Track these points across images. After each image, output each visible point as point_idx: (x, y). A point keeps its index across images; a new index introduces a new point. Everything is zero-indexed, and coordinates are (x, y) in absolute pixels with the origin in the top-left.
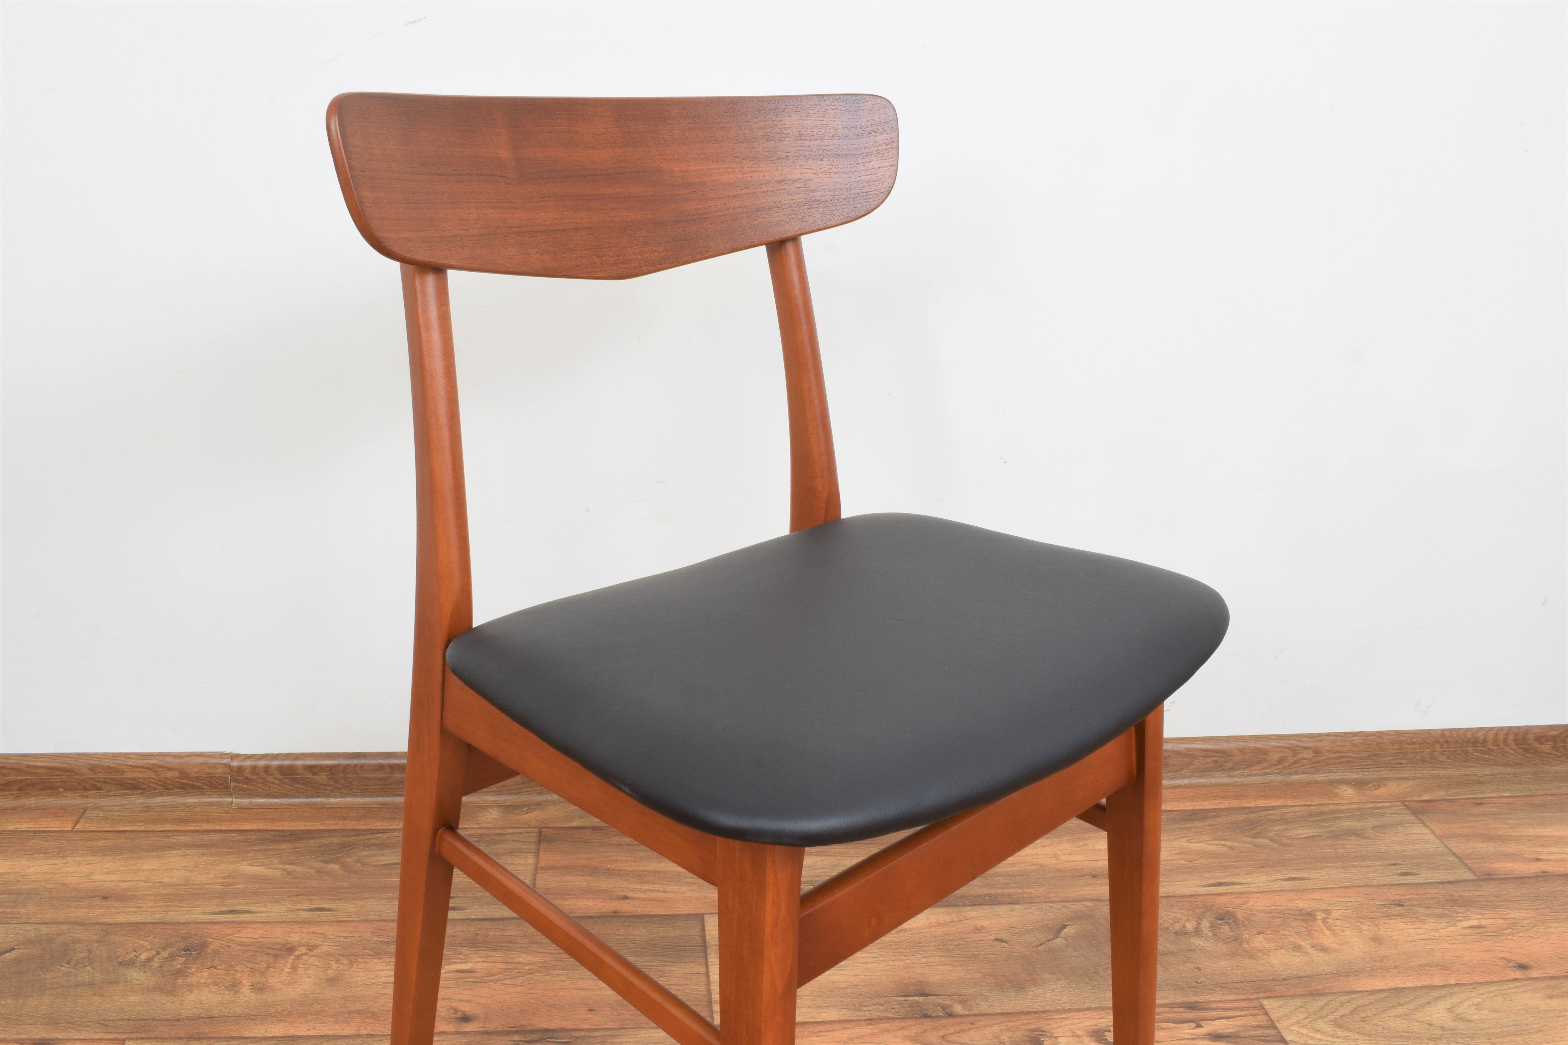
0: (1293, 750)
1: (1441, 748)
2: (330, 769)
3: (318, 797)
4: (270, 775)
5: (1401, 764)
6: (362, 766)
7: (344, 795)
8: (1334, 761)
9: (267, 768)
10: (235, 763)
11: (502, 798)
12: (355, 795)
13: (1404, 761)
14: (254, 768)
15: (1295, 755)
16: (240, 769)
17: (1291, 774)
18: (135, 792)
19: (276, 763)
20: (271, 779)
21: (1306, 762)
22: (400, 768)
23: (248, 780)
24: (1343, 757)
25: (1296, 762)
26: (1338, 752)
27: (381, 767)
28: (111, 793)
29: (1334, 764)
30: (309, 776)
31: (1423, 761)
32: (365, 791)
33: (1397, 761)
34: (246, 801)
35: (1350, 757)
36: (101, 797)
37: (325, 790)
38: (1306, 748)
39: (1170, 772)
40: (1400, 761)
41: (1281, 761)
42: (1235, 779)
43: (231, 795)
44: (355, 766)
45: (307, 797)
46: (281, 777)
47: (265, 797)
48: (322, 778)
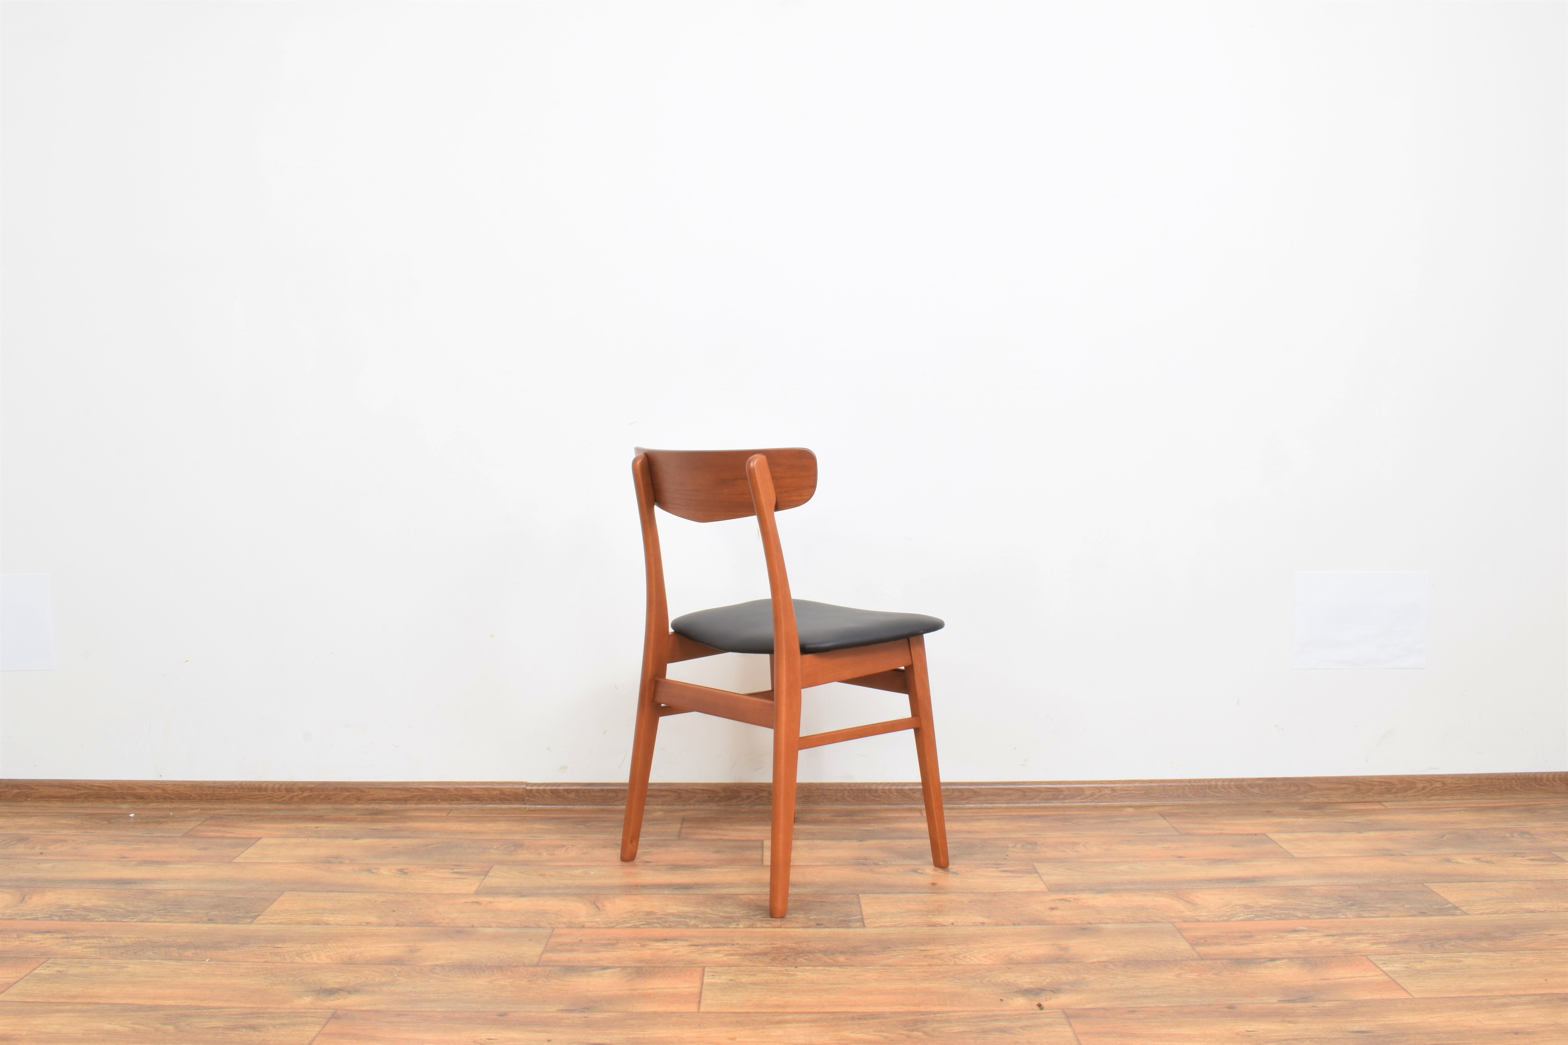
0: (1100, 789)
1: (1189, 789)
2: (577, 791)
3: (570, 805)
4: (546, 793)
5: (1165, 798)
6: (593, 790)
7: (583, 805)
8: (1124, 796)
9: (544, 791)
10: (529, 788)
11: (664, 807)
12: (588, 805)
13: (1167, 796)
14: (538, 791)
15: (1100, 792)
16: (531, 791)
17: (1099, 802)
18: (477, 802)
19: (549, 788)
20: (546, 795)
21: (1107, 796)
22: (624, 790)
23: (534, 796)
24: (1130, 793)
25: (1101, 796)
26: (1126, 790)
27: (603, 790)
28: (465, 802)
29: (1124, 797)
30: (566, 794)
31: (1179, 796)
32: (594, 803)
33: (1162, 796)
34: (532, 807)
35: (1134, 793)
36: (459, 804)
37: (573, 802)
38: (1107, 788)
39: (1027, 800)
40: (1164, 796)
41: (1092, 795)
42: (1066, 804)
43: (525, 804)
44: (589, 790)
45: (564, 805)
46: (551, 795)
47: (543, 805)
48: (572, 795)
